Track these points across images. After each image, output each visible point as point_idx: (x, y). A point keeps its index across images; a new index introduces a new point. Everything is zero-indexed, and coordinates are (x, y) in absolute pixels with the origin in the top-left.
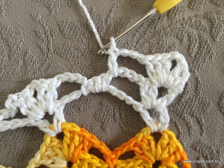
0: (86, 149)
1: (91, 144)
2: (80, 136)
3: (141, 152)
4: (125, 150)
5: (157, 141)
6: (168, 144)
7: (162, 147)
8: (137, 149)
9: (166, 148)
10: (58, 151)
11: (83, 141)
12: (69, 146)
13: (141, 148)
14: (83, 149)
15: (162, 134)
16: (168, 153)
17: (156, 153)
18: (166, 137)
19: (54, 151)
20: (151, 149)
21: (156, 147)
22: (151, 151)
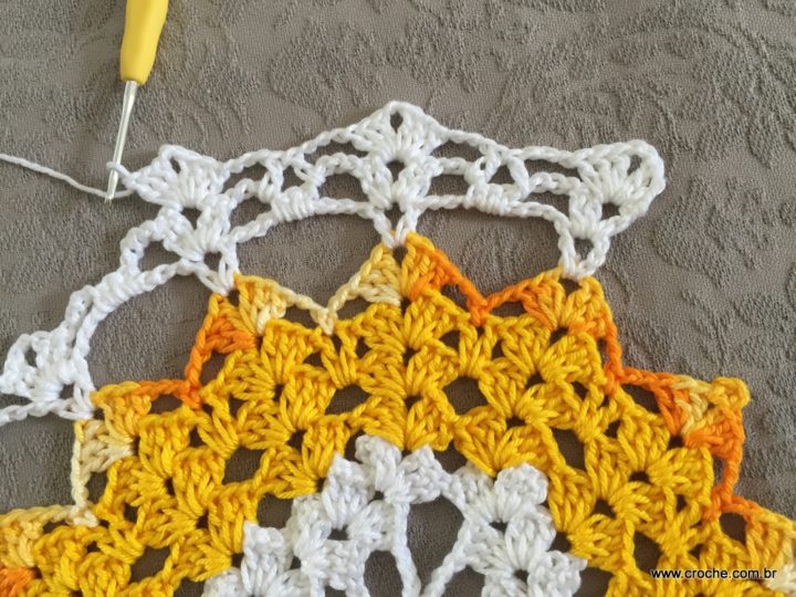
0: (438, 282)
1: (447, 277)
2: (431, 259)
3: (535, 305)
4: (506, 296)
5: (568, 293)
6: (588, 302)
7: (575, 305)
8: (529, 298)
9: (582, 307)
10: (391, 276)
11: (435, 270)
12: (410, 272)
13: (536, 297)
14: (432, 282)
15: (580, 284)
16: (585, 315)
17: (562, 312)
18: (587, 288)
19: (384, 276)
20: (554, 303)
21: (564, 302)
22: (554, 307)
